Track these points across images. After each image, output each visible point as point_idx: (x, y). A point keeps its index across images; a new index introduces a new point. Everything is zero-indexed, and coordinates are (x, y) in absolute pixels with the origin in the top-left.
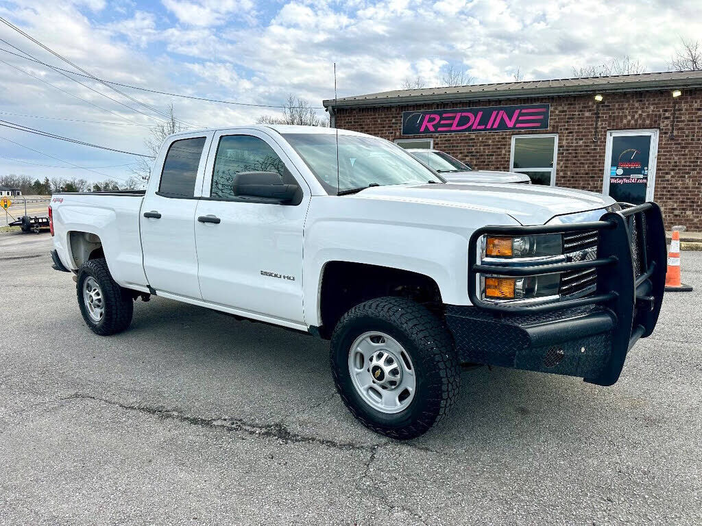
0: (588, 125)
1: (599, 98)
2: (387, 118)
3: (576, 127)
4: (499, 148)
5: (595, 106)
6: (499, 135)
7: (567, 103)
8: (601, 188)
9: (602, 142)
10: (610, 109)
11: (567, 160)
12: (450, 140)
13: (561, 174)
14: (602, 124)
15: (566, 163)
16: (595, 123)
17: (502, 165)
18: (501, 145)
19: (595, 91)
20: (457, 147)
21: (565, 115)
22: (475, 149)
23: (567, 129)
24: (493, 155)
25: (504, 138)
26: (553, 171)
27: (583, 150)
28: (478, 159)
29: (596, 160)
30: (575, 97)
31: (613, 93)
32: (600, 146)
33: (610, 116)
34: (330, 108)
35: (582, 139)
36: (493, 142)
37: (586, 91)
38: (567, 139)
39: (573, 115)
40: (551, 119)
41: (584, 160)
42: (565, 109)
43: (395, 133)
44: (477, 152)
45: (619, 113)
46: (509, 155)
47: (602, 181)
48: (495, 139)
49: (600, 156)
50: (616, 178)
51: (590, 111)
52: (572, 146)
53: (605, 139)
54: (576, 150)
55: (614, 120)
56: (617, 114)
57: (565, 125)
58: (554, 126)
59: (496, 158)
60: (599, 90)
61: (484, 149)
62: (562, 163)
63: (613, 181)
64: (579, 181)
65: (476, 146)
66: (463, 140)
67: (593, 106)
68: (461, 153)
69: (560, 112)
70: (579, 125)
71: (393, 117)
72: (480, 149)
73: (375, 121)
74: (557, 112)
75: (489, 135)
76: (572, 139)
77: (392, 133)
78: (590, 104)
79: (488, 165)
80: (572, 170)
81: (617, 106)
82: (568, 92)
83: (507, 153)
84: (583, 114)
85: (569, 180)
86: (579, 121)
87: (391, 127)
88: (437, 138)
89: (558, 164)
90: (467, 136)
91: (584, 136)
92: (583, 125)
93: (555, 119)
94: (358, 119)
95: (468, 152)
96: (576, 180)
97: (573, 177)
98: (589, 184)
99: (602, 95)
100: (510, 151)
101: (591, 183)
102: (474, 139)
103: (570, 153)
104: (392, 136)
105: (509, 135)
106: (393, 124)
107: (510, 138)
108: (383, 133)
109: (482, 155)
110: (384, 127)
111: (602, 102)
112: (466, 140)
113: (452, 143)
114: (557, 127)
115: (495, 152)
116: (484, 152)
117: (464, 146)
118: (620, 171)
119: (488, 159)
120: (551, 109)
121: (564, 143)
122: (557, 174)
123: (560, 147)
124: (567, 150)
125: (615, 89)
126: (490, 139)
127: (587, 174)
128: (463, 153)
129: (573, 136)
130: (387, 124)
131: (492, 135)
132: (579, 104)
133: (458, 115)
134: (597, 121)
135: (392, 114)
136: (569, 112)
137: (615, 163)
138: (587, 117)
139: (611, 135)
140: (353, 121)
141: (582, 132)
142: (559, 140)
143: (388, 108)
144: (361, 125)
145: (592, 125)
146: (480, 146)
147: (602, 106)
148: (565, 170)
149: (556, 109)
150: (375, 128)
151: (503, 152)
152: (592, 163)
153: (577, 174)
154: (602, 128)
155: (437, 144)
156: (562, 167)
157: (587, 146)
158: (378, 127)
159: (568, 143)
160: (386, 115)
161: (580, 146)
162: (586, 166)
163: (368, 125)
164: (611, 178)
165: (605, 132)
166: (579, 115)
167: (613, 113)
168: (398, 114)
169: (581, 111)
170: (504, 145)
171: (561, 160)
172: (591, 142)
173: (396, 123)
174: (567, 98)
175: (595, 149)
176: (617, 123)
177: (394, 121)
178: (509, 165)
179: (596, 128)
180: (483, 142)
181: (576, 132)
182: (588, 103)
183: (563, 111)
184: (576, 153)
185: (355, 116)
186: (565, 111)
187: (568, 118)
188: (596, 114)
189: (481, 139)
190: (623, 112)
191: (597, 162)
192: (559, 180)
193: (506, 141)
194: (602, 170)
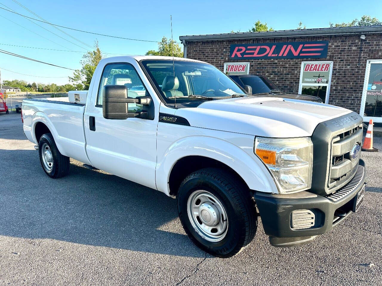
0: (354, 56)
1: (363, 37)
2: (220, 48)
3: (346, 57)
4: (293, 70)
5: (360, 43)
6: (293, 61)
7: (341, 40)
8: (361, 98)
9: (363, 67)
10: (370, 45)
11: (339, 79)
12: (261, 64)
13: (334, 88)
14: (364, 55)
15: (337, 81)
16: (359, 55)
17: (294, 81)
18: (295, 68)
19: (361, 32)
20: (266, 68)
21: (339, 48)
22: (277, 70)
23: (339, 58)
24: (289, 74)
25: (297, 63)
26: (328, 86)
27: (351, 72)
28: (279, 76)
29: (358, 79)
30: (346, 36)
31: (373, 34)
32: (362, 70)
33: (370, 50)
34: (184, 41)
35: (349, 65)
36: (289, 65)
37: (355, 32)
38: (339, 65)
39: (344, 49)
40: (329, 51)
41: (350, 79)
42: (339, 44)
43: (225, 58)
44: (278, 72)
45: (376, 48)
46: (300, 74)
47: (362, 93)
48: (290, 63)
49: (361, 77)
50: (371, 92)
51: (356, 46)
52: (342, 70)
53: (365, 65)
54: (344, 72)
55: (372, 52)
56: (375, 48)
57: (338, 56)
58: (330, 56)
59: (291, 76)
60: (363, 32)
61: (283, 70)
62: (335, 80)
63: (369, 93)
64: (346, 93)
65: (278, 68)
66: (269, 63)
67: (358, 43)
68: (268, 72)
69: (335, 46)
70: (348, 55)
71: (224, 48)
72: (280, 70)
73: (212, 50)
74: (333, 46)
75: (286, 61)
76: (343, 65)
77: (223, 58)
78: (357, 41)
79: (286, 81)
80: (341, 86)
81: (375, 43)
82: (342, 33)
83: (298, 73)
84: (351, 48)
85: (339, 92)
86: (348, 53)
87: (222, 54)
88: (253, 62)
89: (332, 81)
90: (272, 61)
91: (351, 63)
92: (351, 55)
93: (332, 51)
94: (201, 49)
95: (272, 72)
96: (344, 93)
97: (342, 90)
98: (352, 95)
99: (365, 35)
100: (300, 72)
101: (354, 95)
102: (277, 63)
103: (340, 74)
104: (223, 60)
105: (300, 61)
106: (224, 52)
107: (301, 63)
108: (217, 58)
109: (282, 74)
110: (218, 54)
111: (365, 40)
112: (271, 64)
113: (262, 66)
114: (333, 56)
115: (290, 72)
116: (283, 72)
117: (270, 68)
118: (374, 87)
119: (285, 76)
120: (330, 44)
121: (337, 67)
122: (331, 88)
123: (334, 69)
124: (339, 72)
125: (375, 31)
126: (287, 64)
127: (351, 88)
128: (270, 72)
129: (343, 63)
130: (220, 52)
131: (289, 61)
132: (349, 41)
133: (258, 48)
134: (360, 53)
135: (223, 46)
136: (342, 46)
137: (371, 82)
138: (354, 50)
139: (369, 63)
140: (198, 50)
141: (349, 60)
142: (334, 65)
143: (221, 41)
144: (203, 53)
145: (357, 55)
146: (281, 68)
147: (365, 43)
148: (337, 86)
149: (333, 44)
150: (212, 54)
151: (296, 72)
152: (355, 81)
153: (345, 88)
154: (364, 58)
155: (252, 66)
156: (334, 83)
157: (352, 70)
158: (214, 54)
159: (340, 67)
160: (219, 46)
161: (348, 70)
162: (351, 83)
163: (207, 52)
164: (368, 91)
165: (366, 60)
166: (348, 48)
167: (373, 48)
168: (228, 46)
169: (350, 46)
170: (297, 68)
171: (335, 79)
172: (355, 67)
173: (226, 52)
174: (341, 37)
175: (358, 72)
176: (375, 55)
177: (224, 50)
178: (299, 81)
179: (360, 58)
180: (282, 65)
181: (346, 60)
182: (355, 41)
183: (337, 46)
184: (345, 74)
185: (199, 47)
186: (339, 46)
187: (341, 51)
188: (360, 48)
189: (281, 63)
190: (379, 48)
191: (359, 81)
192: (332, 92)
193: (298, 65)
194: (362, 86)
